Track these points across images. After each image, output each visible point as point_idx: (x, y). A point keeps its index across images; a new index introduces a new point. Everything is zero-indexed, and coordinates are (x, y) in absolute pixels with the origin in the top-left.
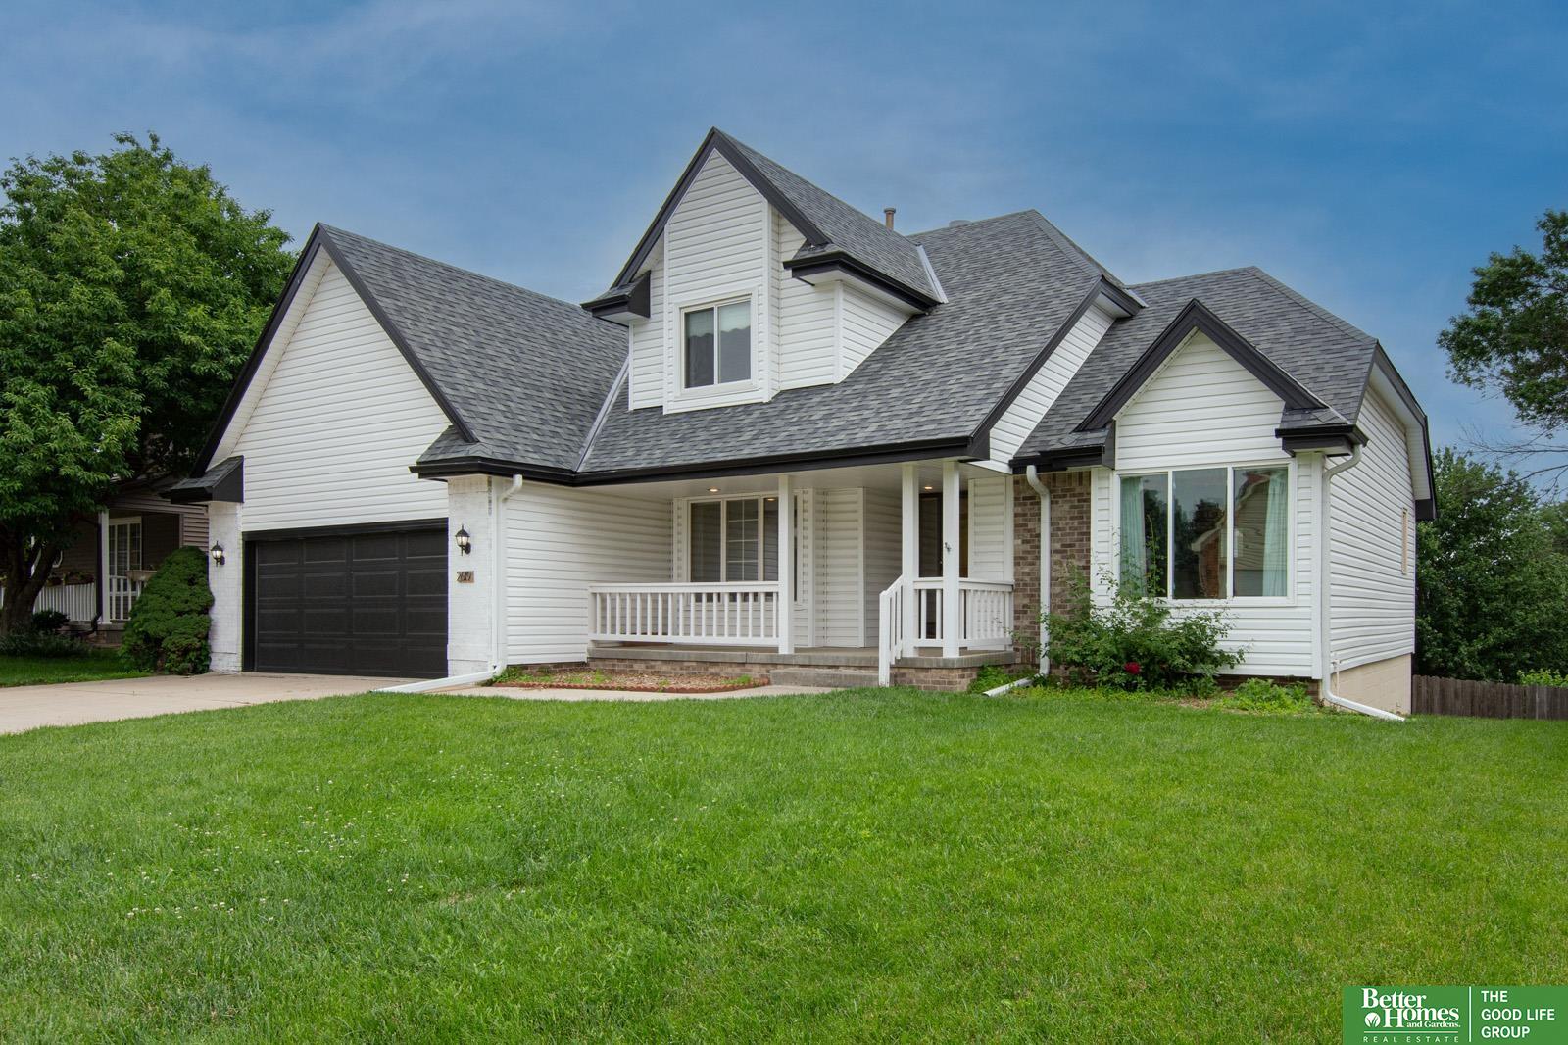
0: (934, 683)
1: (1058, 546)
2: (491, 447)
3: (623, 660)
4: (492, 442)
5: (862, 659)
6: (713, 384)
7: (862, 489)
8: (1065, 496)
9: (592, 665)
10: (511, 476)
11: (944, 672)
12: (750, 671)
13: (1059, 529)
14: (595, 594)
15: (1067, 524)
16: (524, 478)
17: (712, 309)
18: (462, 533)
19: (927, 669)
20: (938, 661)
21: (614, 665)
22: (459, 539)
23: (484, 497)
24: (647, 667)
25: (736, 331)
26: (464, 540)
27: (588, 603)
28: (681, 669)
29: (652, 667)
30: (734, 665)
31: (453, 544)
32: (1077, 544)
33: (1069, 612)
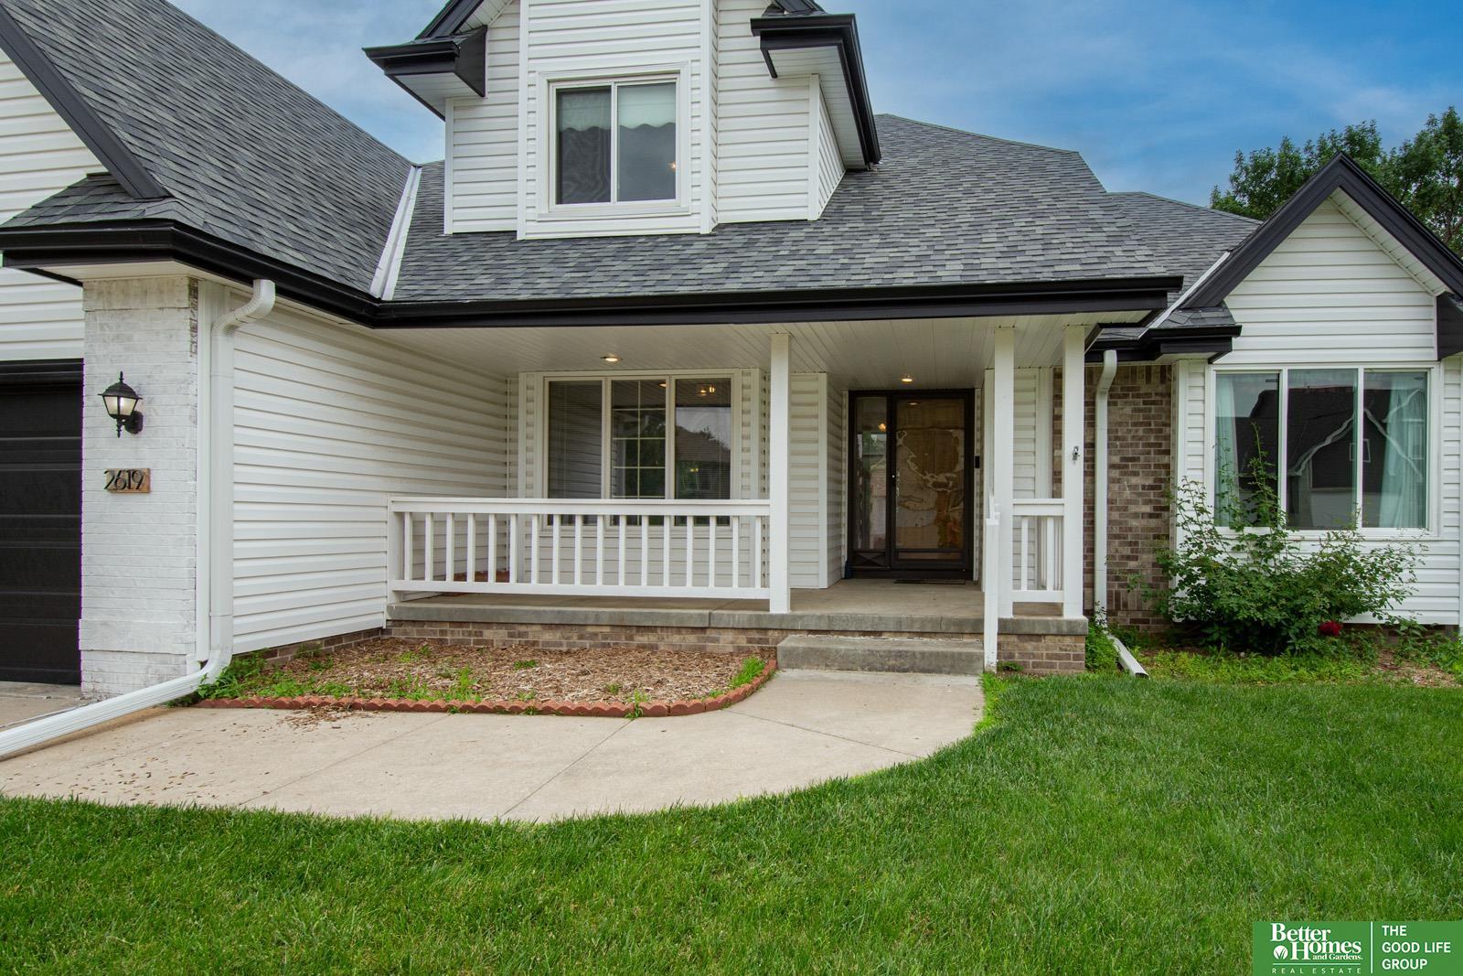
0: (1049, 657)
1: (1116, 460)
2: (202, 214)
3: (461, 624)
4: (202, 207)
5: (923, 621)
6: (608, 200)
7: (824, 376)
8: (1126, 396)
9: (397, 633)
10: (249, 281)
11: (1068, 640)
12: (717, 640)
13: (1117, 438)
14: (400, 515)
15: (1129, 431)
16: (279, 291)
17: (607, 90)
18: (121, 390)
19: (1039, 636)
20: (1059, 624)
21: (443, 632)
22: (113, 402)
23: (181, 320)
24: (511, 635)
25: (645, 129)
26: (126, 405)
27: (390, 529)
28: (581, 637)
29: (521, 635)
30: (684, 631)
31: (96, 414)
32: (1142, 457)
33: (1130, 544)
